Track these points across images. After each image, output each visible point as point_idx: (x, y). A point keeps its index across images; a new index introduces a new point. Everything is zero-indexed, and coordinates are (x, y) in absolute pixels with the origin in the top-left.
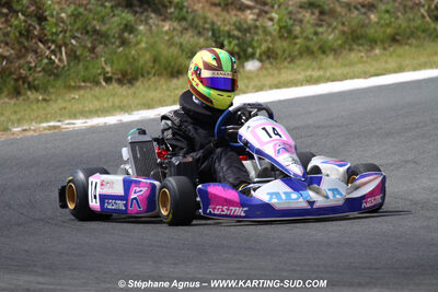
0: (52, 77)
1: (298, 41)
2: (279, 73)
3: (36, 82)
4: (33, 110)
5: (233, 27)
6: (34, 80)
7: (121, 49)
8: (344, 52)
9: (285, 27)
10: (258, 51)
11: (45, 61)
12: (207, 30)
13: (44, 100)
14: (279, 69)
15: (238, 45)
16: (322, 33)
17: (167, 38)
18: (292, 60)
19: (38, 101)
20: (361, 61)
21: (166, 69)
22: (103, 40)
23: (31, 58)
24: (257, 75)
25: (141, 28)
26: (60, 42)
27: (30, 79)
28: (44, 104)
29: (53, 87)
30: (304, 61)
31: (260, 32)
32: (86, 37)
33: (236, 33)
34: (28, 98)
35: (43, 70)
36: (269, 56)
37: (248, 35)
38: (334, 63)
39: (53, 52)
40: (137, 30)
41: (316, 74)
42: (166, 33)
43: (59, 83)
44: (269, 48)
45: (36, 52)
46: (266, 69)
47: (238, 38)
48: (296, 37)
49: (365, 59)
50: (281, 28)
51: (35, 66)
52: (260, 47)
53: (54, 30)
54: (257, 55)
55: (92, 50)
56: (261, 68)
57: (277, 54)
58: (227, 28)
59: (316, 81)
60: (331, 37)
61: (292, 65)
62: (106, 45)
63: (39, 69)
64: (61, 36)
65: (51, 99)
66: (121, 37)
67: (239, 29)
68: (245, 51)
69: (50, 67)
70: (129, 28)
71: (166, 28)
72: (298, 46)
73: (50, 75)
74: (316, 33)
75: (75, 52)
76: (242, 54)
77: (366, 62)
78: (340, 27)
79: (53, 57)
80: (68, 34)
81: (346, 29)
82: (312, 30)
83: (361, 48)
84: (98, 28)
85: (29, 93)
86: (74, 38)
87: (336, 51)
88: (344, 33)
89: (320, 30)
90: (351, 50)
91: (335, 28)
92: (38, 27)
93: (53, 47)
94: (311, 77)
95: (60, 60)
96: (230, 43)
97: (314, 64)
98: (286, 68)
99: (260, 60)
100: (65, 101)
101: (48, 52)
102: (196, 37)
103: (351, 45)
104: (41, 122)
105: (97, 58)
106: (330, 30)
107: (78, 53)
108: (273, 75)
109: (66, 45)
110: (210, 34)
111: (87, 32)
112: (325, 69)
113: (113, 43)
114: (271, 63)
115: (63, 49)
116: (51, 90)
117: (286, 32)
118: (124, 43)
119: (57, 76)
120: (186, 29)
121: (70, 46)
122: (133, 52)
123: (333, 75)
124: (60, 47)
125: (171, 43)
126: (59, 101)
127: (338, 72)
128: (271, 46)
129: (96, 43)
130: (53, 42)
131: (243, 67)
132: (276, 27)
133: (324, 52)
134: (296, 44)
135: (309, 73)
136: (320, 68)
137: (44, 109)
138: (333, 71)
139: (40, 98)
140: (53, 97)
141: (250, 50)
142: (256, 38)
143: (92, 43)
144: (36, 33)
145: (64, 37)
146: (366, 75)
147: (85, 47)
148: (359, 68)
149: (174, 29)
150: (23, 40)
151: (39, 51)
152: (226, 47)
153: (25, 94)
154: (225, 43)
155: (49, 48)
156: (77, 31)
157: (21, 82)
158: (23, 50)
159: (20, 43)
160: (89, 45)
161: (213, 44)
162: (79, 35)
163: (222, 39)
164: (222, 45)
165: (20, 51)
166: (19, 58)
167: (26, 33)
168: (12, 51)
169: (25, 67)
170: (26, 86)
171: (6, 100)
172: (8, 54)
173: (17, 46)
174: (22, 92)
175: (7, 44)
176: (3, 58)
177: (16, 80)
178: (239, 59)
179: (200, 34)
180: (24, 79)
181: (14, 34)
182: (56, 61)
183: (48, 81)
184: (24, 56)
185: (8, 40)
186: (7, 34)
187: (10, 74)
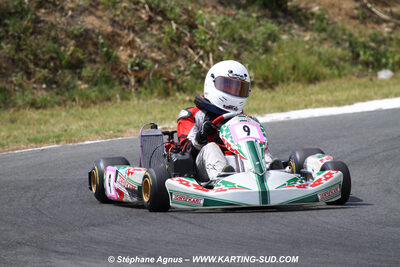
0: (199, 81)
3: (185, 84)
5: (368, 39)
6: (183, 82)
7: (264, 57)
10: (391, 61)
11: (194, 65)
12: (346, 41)
13: (191, 101)
15: (371, 55)
17: (307, 47)
19: (184, 101)
21: (304, 75)
22: (248, 47)
23: (180, 62)
24: (388, 84)
25: (285, 37)
26: (209, 49)
27: (179, 81)
29: (200, 89)
31: (394, 43)
32: (233, 45)
33: (373, 44)
34: (177, 99)
35: (192, 73)
37: (383, 46)
39: (201, 57)
40: (280, 39)
42: (307, 42)
45: (185, 57)
46: (398, 78)
47: (373, 49)
51: (185, 70)
52: (393, 57)
53: (203, 37)
54: (390, 65)
55: (237, 56)
56: (393, 78)
58: (362, 40)
62: (251, 52)
63: (187, 73)
64: (209, 43)
66: (264, 45)
67: (373, 40)
68: (379, 61)
69: (198, 70)
70: (273, 37)
71: (307, 38)
73: (197, 79)
75: (221, 58)
76: (376, 64)
79: (201, 62)
80: (215, 42)
84: (244, 36)
85: (177, 94)
86: (222, 45)
92: (189, 35)
93: (202, 53)
95: (208, 65)
96: (365, 53)
99: (392, 70)
101: (196, 58)
102: (334, 47)
109: (213, 51)
110: (347, 44)
111: (234, 40)
113: (257, 51)
115: (211, 55)
116: (198, 91)
118: (267, 50)
120: (325, 39)
121: (216, 53)
122: (274, 59)
124: (207, 53)
125: (310, 52)
129: (242, 50)
130: (202, 48)
131: (376, 75)
139: (188, 98)
141: (384, 60)
142: (390, 49)
143: (237, 50)
144: (187, 39)
145: (212, 44)
147: (231, 53)
149: (315, 39)
150: (174, 45)
151: (189, 56)
152: (362, 57)
153: (174, 95)
154: (361, 53)
155: (198, 53)
156: (225, 38)
157: (170, 84)
158: (174, 55)
159: (171, 48)
160: (235, 52)
161: (350, 54)
162: (226, 42)
163: (357, 49)
164: (358, 55)
165: (171, 56)
166: (170, 62)
167: (178, 39)
168: (164, 56)
169: (176, 71)
170: (175, 87)
171: (156, 100)
172: (160, 58)
173: (168, 51)
174: (171, 93)
175: (159, 49)
176: (155, 61)
177: (166, 82)
178: (373, 68)
179: (338, 44)
180: (174, 81)
181: (166, 40)
182: (204, 66)
183: (196, 84)
184: (175, 60)
185: (161, 45)
186: (160, 40)
187: (161, 76)
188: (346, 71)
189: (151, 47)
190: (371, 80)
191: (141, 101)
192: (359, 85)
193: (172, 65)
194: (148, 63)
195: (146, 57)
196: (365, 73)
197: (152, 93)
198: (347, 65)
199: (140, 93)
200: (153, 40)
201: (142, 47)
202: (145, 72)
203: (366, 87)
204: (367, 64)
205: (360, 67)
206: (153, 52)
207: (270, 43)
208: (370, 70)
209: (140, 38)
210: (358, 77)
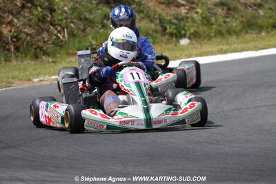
0: (58, 48)
1: (214, 26)
2: (201, 47)
3: (48, 50)
4: (46, 68)
5: (172, 18)
7: (102, 30)
8: (243, 34)
9: (205, 18)
10: (188, 33)
11: (54, 37)
12: (157, 19)
13: (53, 62)
14: (201, 44)
15: (176, 29)
16: (229, 22)
18: (210, 38)
19: (49, 62)
20: (253, 40)
22: (91, 24)
23: (45, 35)
24: (187, 48)
26: (64, 25)
27: (44, 48)
28: (53, 64)
29: (59, 53)
30: (218, 39)
31: (190, 20)
32: (80, 22)
33: (175, 21)
34: (43, 61)
35: (53, 43)
36: (195, 36)
37: (182, 22)
38: (236, 41)
39: (59, 32)
41: (225, 47)
43: (63, 51)
44: (195, 31)
45: (48, 32)
46: (193, 44)
47: (176, 24)
48: (212, 24)
49: (255, 39)
50: (203, 18)
51: (48, 41)
52: (189, 30)
53: (60, 18)
54: (188, 35)
55: (84, 31)
56: (190, 44)
57: (200, 35)
58: (169, 18)
59: (225, 52)
60: (235, 24)
61: (209, 42)
62: (92, 28)
63: (50, 42)
64: (64, 21)
65: (57, 62)
66: (102, 22)
67: (177, 19)
68: (180, 32)
69: (57, 41)
70: (107, 17)
72: (213, 30)
73: (57, 46)
74: (225, 22)
75: (73, 32)
76: (178, 34)
77: (256, 40)
78: (240, 18)
79: (59, 35)
80: (69, 20)
81: (244, 19)
82: (222, 20)
83: (253, 32)
84: (87, 16)
85: (44, 57)
86: (73, 22)
87: (237, 33)
88: (242, 22)
89: (228, 20)
90: (247, 33)
91: (237, 19)
92: (50, 16)
93: (59, 28)
94: (222, 49)
95: (64, 37)
96: (170, 27)
97: (224, 42)
98: (206, 43)
99: (189, 38)
100: (66, 63)
101: (56, 32)
102: (149, 24)
103: (246, 30)
104: (51, 75)
105: (87, 35)
106: (234, 20)
107: (75, 32)
108: (197, 48)
109: (67, 27)
110: (158, 21)
111: (81, 19)
112: (230, 45)
113: (97, 27)
114: (196, 40)
115: (66, 30)
116: (58, 55)
117: (206, 21)
118: (104, 26)
119: (61, 47)
120: (143, 18)
121: (70, 28)
123: (235, 48)
124: (63, 29)
126: (63, 63)
127: (239, 46)
128: (196, 29)
129: (86, 26)
130: (59, 25)
131: (179, 42)
132: (200, 18)
133: (230, 34)
134: (212, 28)
135: (220, 47)
136: (227, 44)
137: (53, 67)
138: (236, 46)
139: (51, 60)
140: (59, 60)
141: (183, 32)
142: (187, 24)
143: (84, 26)
144: (49, 19)
145: (66, 22)
146: (256, 49)
147: (79, 29)
148: (252, 44)
150: (40, 24)
151: (50, 31)
152: (168, 30)
153: (41, 58)
154: (168, 27)
155: (57, 29)
156: (74, 18)
157: (38, 50)
158: (40, 30)
159: (38, 26)
160: (82, 27)
161: (160, 28)
162: (75, 21)
163: (165, 25)
164: (166, 29)
165: (38, 30)
166: (38, 35)
167: (42, 20)
168: (33, 31)
169: (42, 41)
170: (42, 53)
171: (29, 61)
172: (31, 32)
173: (36, 28)
174: (39, 56)
175: (30, 26)
176: (28, 35)
177: (36, 49)
178: (176, 37)
179: (152, 21)
180: (41, 48)
181: (35, 20)
182: (61, 37)
183: (56, 50)
184: (41, 34)
185: (31, 23)
186: (30, 20)
187: (32, 45)
188: (158, 40)
189: (24, 25)
190: (176, 45)
191: (19, 62)
192: (168, 49)
193: (40, 37)
194: (23, 36)
195: (21, 32)
196: (171, 41)
197: (26, 56)
198: (159, 35)
199: (18, 56)
200: (26, 20)
201: (18, 25)
202: (20, 42)
203: (173, 50)
204: (172, 35)
205: (167, 37)
206: (25, 28)
207: (105, 21)
208: (174, 39)
209: (17, 18)
210: (166, 43)
